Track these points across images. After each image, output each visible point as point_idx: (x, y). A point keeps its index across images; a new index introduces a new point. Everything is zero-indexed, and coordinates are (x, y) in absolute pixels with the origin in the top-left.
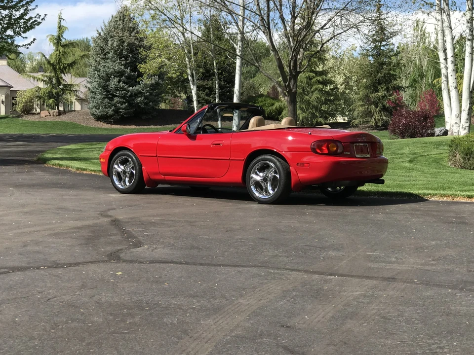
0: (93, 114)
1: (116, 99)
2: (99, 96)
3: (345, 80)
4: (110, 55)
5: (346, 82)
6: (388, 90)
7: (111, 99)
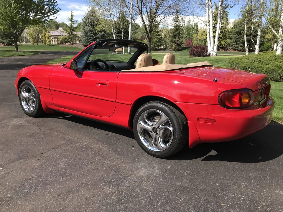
0: (83, 45)
1: (90, 40)
2: (85, 38)
3: (164, 35)
4: (88, 25)
5: (165, 35)
6: (179, 38)
7: (89, 40)
